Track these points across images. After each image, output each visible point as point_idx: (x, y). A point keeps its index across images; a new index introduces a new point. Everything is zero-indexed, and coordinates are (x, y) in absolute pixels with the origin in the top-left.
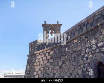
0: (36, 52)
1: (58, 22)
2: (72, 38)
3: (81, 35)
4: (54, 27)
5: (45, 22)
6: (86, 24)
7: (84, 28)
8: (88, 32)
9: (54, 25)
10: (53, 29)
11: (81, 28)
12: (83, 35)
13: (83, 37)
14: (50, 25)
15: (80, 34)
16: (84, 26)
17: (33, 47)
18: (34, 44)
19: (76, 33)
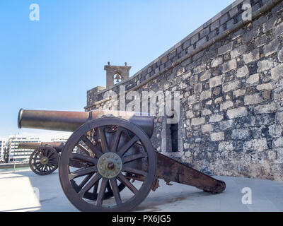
0: (96, 103)
1: (126, 64)
2: (142, 83)
3: (153, 79)
4: (121, 70)
5: (109, 63)
6: (158, 64)
7: (157, 71)
8: (161, 74)
9: (121, 67)
10: (119, 73)
11: (153, 70)
12: (155, 78)
13: (155, 81)
14: (115, 68)
15: (152, 77)
16: (157, 67)
17: (92, 96)
18: (93, 93)
19: (147, 76)
